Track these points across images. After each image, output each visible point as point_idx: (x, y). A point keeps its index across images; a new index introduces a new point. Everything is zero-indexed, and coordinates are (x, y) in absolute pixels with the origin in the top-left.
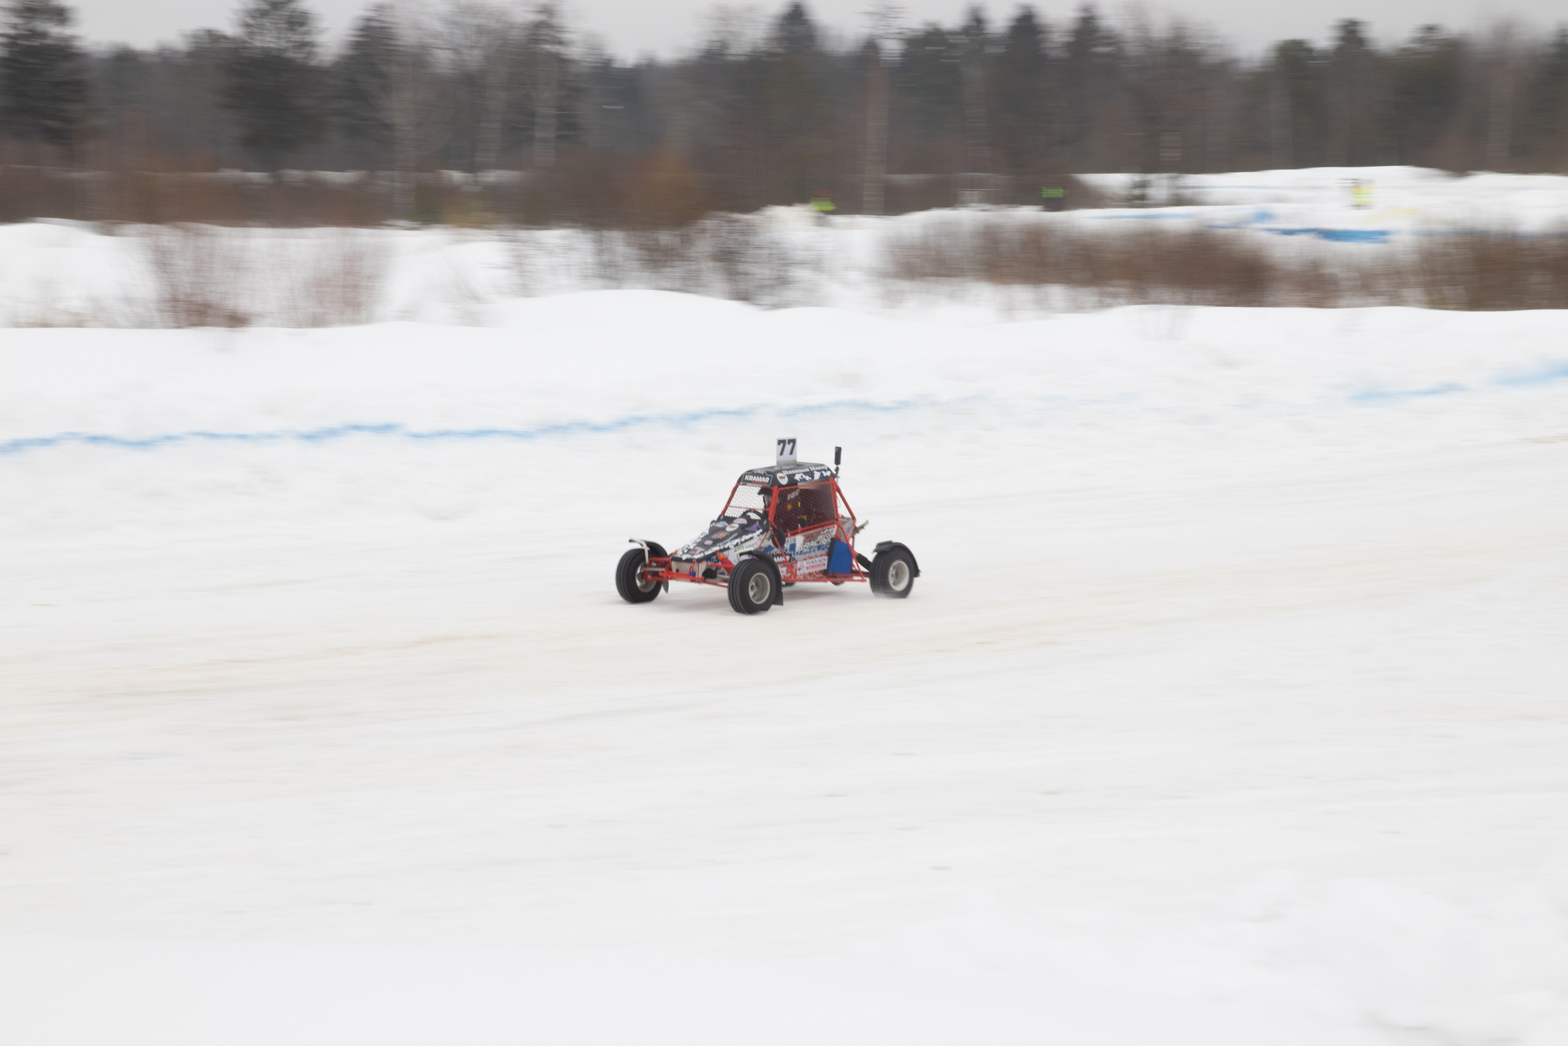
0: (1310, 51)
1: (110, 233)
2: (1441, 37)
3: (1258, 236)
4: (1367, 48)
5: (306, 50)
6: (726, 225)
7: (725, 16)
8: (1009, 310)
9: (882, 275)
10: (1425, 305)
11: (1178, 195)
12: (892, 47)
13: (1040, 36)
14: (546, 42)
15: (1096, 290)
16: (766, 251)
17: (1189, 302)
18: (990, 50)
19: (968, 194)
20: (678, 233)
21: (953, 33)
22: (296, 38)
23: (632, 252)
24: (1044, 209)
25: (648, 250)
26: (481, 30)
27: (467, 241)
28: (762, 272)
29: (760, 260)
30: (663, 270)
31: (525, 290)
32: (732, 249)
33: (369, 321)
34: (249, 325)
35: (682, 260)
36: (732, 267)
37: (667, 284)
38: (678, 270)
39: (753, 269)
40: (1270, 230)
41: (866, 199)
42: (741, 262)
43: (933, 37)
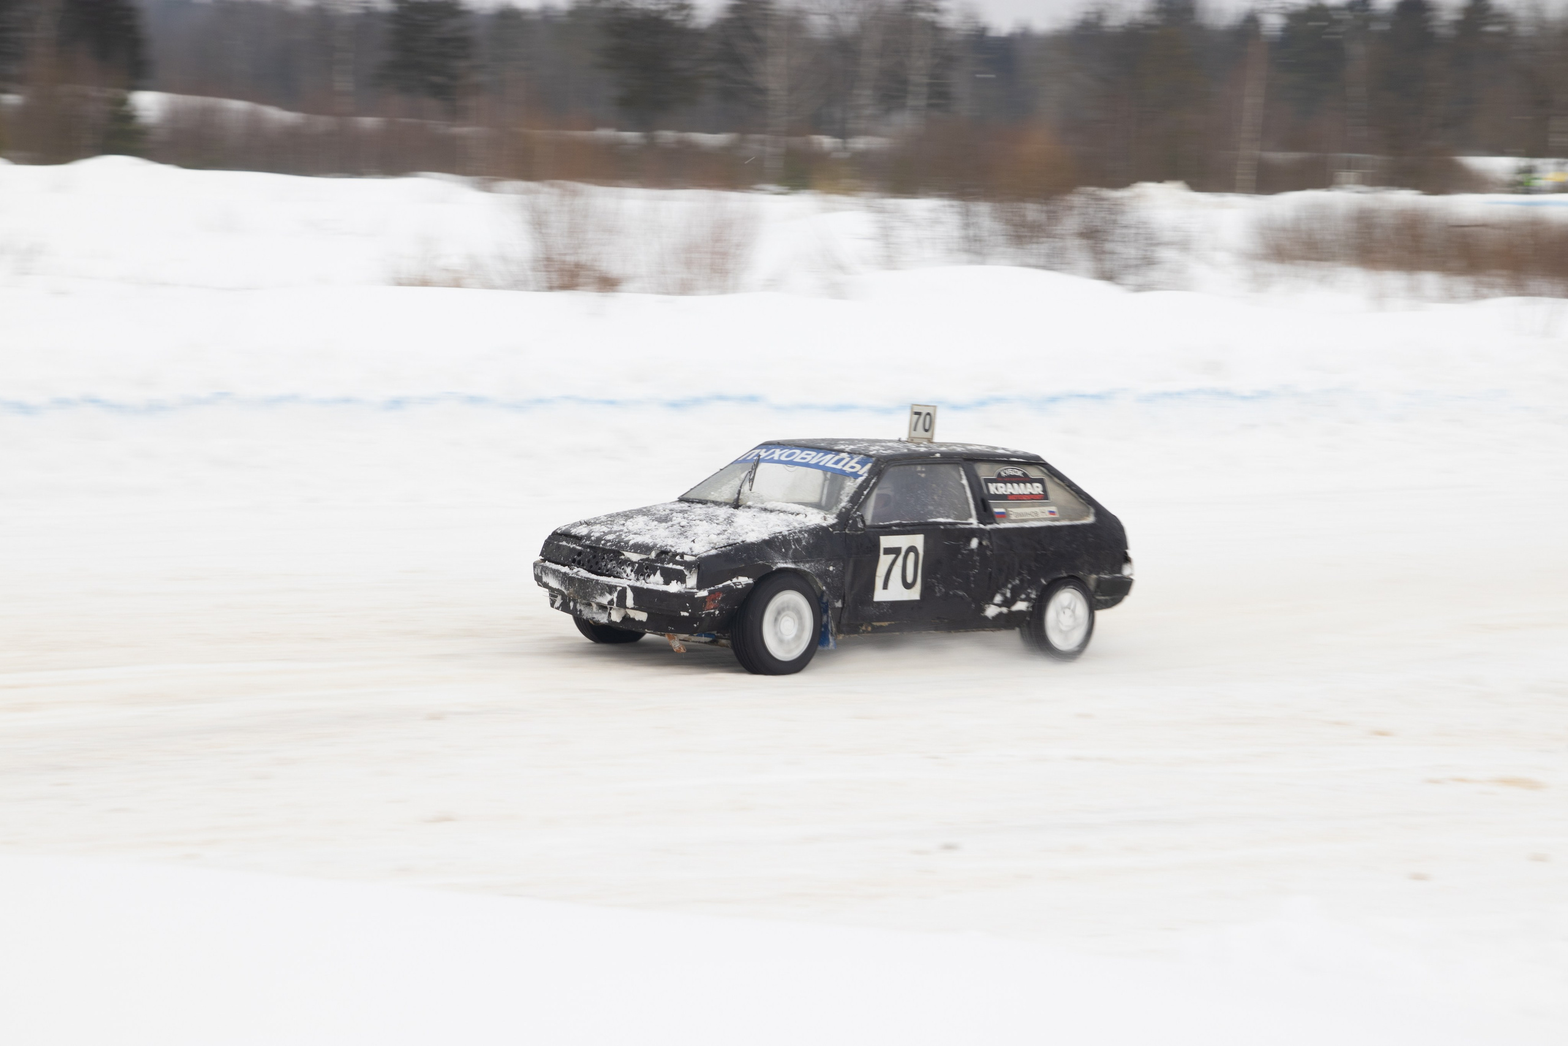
1: (488, 190)
5: (685, 12)
6: (1093, 202)
8: (1380, 298)
13: (1429, 14)
14: (921, 9)
15: (1470, 278)
16: (1133, 231)
18: (1375, 26)
19: (1344, 176)
20: (1045, 208)
21: (1337, 9)
23: (998, 226)
24: (1422, 193)
25: (1015, 225)
27: (835, 210)
28: (1130, 252)
29: (1126, 239)
30: (1028, 247)
31: (890, 262)
32: (1099, 228)
33: (735, 289)
34: (619, 288)
35: (1047, 237)
36: (1098, 245)
37: (1032, 261)
38: (1043, 247)
39: (1119, 248)
41: (1239, 178)
42: (1107, 240)
43: (1317, 11)
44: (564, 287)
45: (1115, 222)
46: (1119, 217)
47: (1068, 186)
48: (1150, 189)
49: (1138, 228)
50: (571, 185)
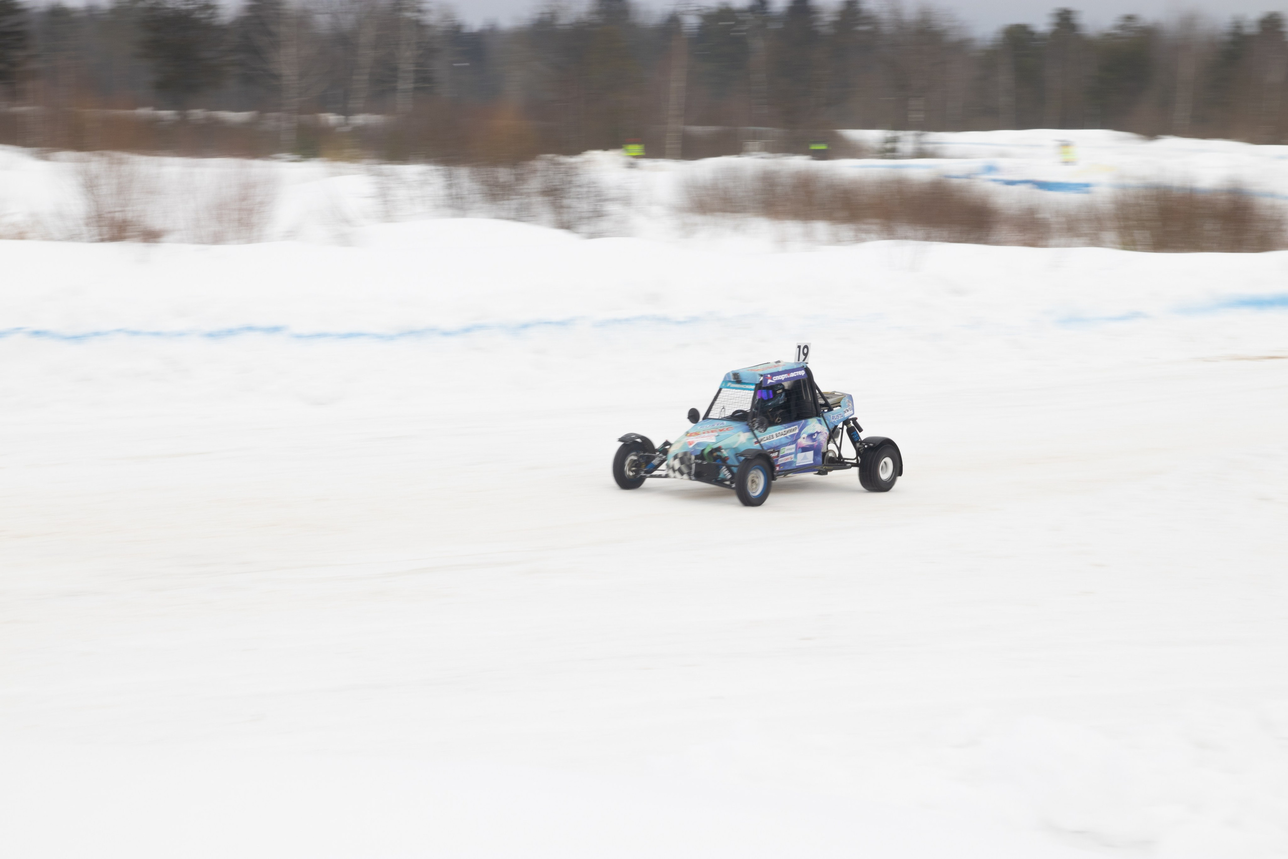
0: (1032, 33)
1: (45, 158)
2: (1138, 25)
3: (985, 185)
4: (1078, 33)
5: (210, 11)
6: (552, 166)
8: (782, 242)
9: (678, 210)
10: (1118, 246)
11: (920, 149)
12: (691, 21)
13: (814, 16)
14: (407, 9)
15: (852, 226)
16: (585, 190)
17: (928, 238)
18: (772, 26)
19: (751, 144)
20: (513, 171)
21: (741, 11)
22: (202, 1)
23: (476, 186)
25: (488, 185)
27: (341, 174)
28: (583, 207)
29: (580, 196)
30: (501, 202)
31: (388, 215)
32: (558, 187)
33: (259, 239)
34: (162, 239)
35: (516, 195)
36: (559, 201)
37: (504, 214)
38: (514, 203)
39: (573, 203)
40: (995, 180)
41: (667, 146)
42: (564, 197)
43: (726, 13)
44: (113, 239)
45: (570, 182)
46: (574, 179)
47: (531, 154)
48: (597, 156)
49: (589, 187)
50: (118, 155)
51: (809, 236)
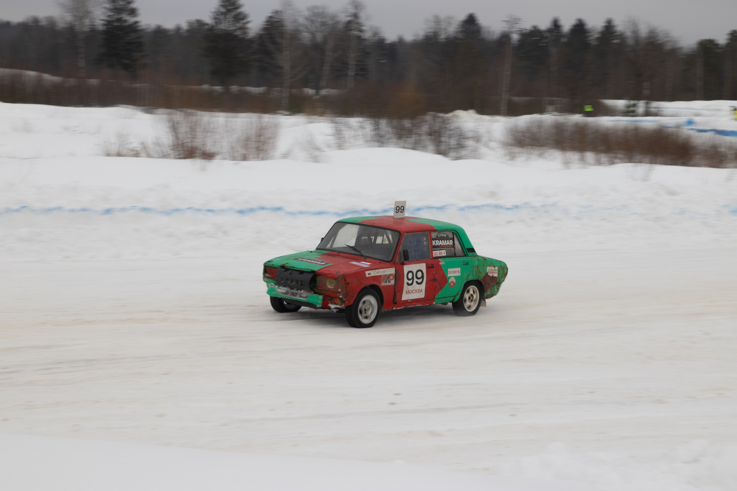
0: (717, 45)
1: (150, 113)
3: (686, 131)
5: (242, 31)
6: (434, 118)
7: (437, 20)
8: (567, 164)
9: (506, 145)
11: (648, 111)
12: (515, 37)
13: (588, 34)
14: (353, 30)
15: (608, 155)
16: (452, 132)
17: (652, 162)
18: (562, 40)
19: (549, 108)
20: (412, 122)
21: (545, 32)
22: (239, 25)
23: (390, 130)
24: (583, 116)
25: (397, 129)
26: (324, 24)
27: (313, 122)
28: (451, 142)
29: (450, 136)
30: (404, 139)
31: (340, 147)
32: (438, 131)
33: (268, 158)
34: (212, 158)
35: (412, 135)
36: (438, 138)
37: (406, 146)
38: (412, 139)
39: (447, 141)
40: (692, 129)
41: (502, 108)
42: (441, 136)
43: (535, 32)
44: (186, 157)
45: (446, 128)
46: (447, 126)
47: (424, 111)
48: (460, 113)
49: (454, 131)
50: (189, 111)
51: (582, 160)
